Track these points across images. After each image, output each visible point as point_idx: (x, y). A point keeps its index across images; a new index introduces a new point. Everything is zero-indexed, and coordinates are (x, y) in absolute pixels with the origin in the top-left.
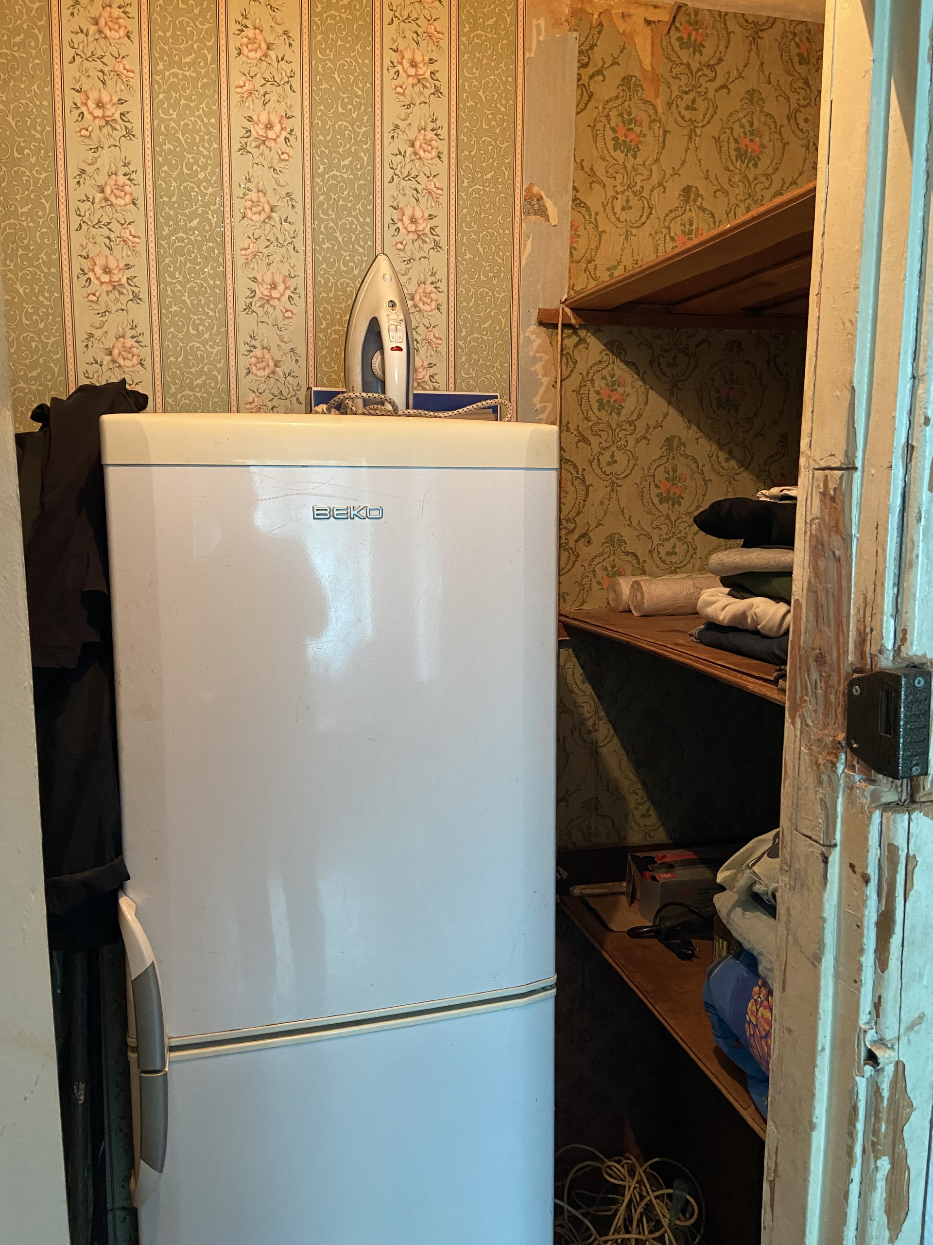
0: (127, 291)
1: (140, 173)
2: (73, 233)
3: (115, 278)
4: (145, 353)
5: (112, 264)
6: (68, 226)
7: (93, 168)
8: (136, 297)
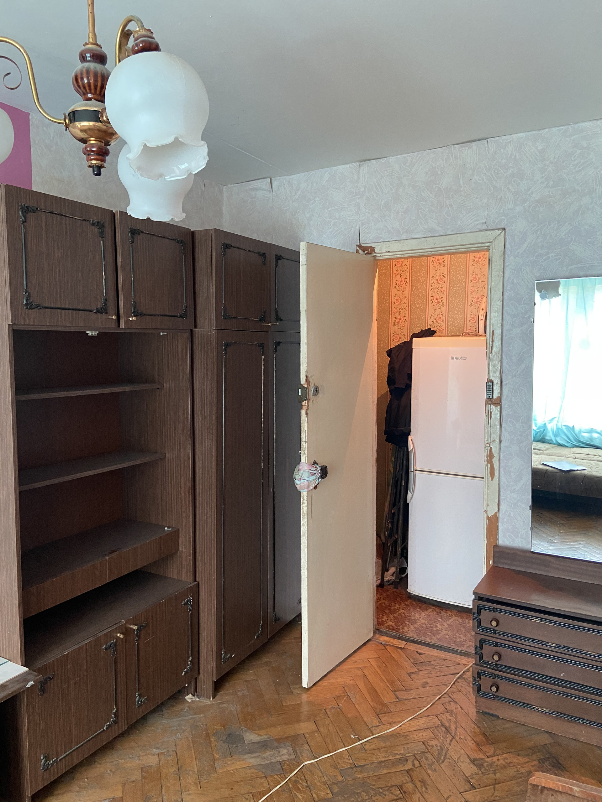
0: (441, 304)
1: (446, 275)
2: (430, 291)
3: (438, 301)
4: (444, 318)
5: (438, 297)
6: (429, 289)
7: (435, 275)
8: (443, 305)
